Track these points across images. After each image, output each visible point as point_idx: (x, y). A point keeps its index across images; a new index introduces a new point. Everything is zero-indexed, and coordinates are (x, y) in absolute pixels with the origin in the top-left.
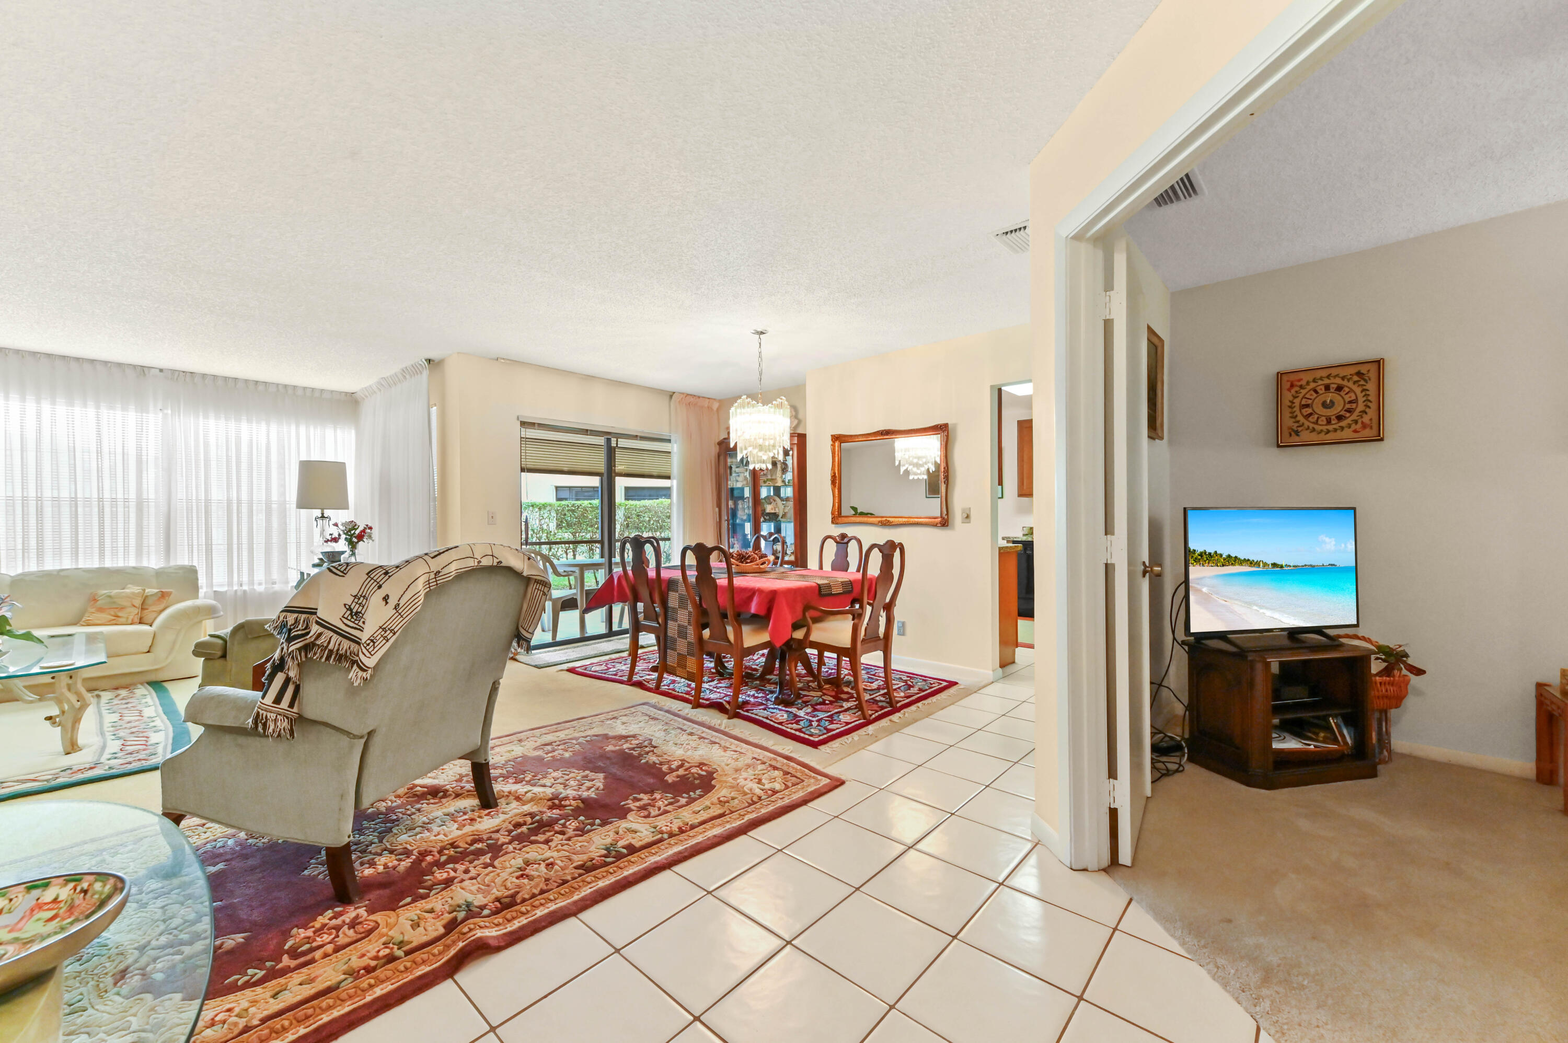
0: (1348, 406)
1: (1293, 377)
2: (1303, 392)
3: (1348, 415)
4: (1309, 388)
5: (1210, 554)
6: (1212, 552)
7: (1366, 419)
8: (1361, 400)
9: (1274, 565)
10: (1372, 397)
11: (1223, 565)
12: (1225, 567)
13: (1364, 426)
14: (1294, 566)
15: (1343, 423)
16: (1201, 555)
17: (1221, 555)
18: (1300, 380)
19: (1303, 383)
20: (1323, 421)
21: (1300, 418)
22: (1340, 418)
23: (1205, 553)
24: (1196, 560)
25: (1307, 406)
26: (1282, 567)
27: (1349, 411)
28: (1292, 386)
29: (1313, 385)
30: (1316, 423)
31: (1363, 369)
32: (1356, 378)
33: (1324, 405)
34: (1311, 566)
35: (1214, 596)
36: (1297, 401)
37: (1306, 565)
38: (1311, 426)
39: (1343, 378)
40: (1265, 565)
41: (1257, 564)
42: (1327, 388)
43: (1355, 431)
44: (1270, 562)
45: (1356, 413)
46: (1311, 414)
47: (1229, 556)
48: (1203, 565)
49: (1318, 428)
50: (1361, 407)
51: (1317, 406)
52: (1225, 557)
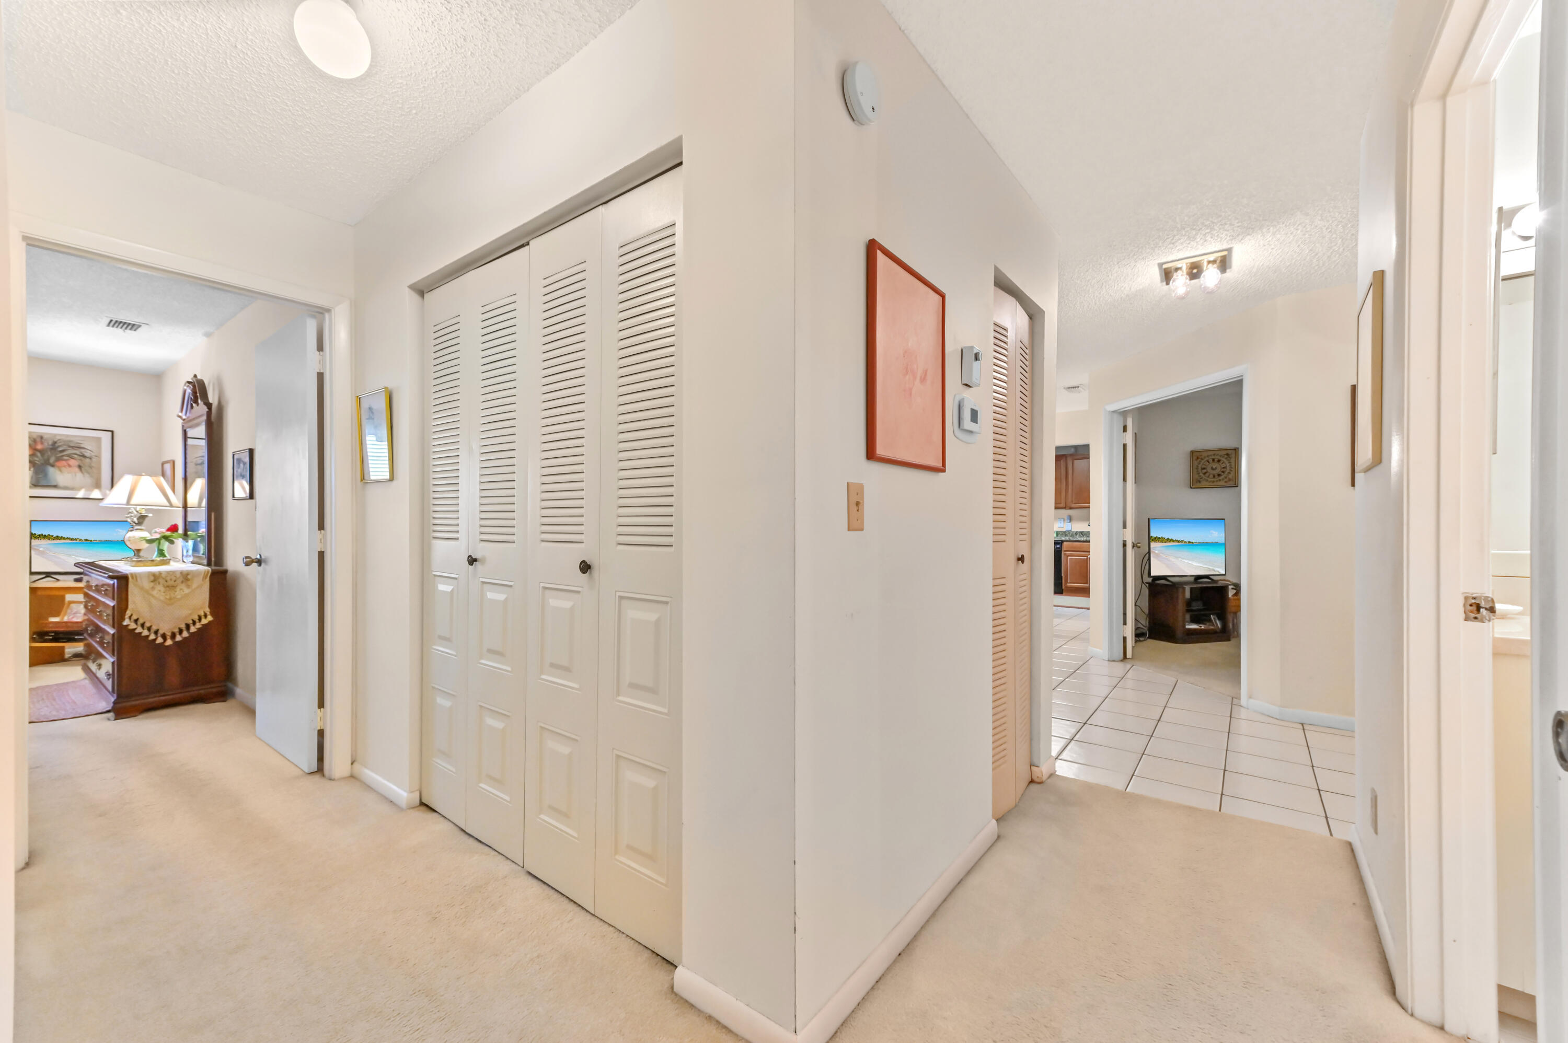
0: (1223, 470)
1: (1198, 454)
2: (1203, 461)
3: (1222, 474)
4: (1205, 460)
6: (1160, 537)
7: (1230, 476)
8: (1228, 468)
9: (1189, 542)
10: (1233, 466)
11: (1165, 542)
13: (1230, 480)
14: (1198, 543)
15: (1221, 478)
16: (1155, 538)
18: (1201, 455)
19: (1203, 457)
20: (1211, 476)
21: (1201, 474)
22: (1219, 475)
24: (1152, 540)
25: (1204, 469)
26: (1193, 543)
27: (1223, 472)
28: (1198, 458)
29: (1207, 458)
30: (1208, 477)
31: (1229, 452)
32: (1226, 456)
33: (1212, 469)
34: (1205, 542)
36: (1200, 466)
37: (1203, 542)
38: (1206, 478)
39: (1220, 456)
40: (1185, 542)
41: (1181, 542)
42: (1213, 460)
43: (1226, 482)
44: (1187, 541)
45: (1226, 473)
46: (1205, 473)
47: (1168, 539)
48: (1157, 543)
49: (1209, 480)
50: (1228, 471)
51: (1209, 470)
52: (1166, 539)
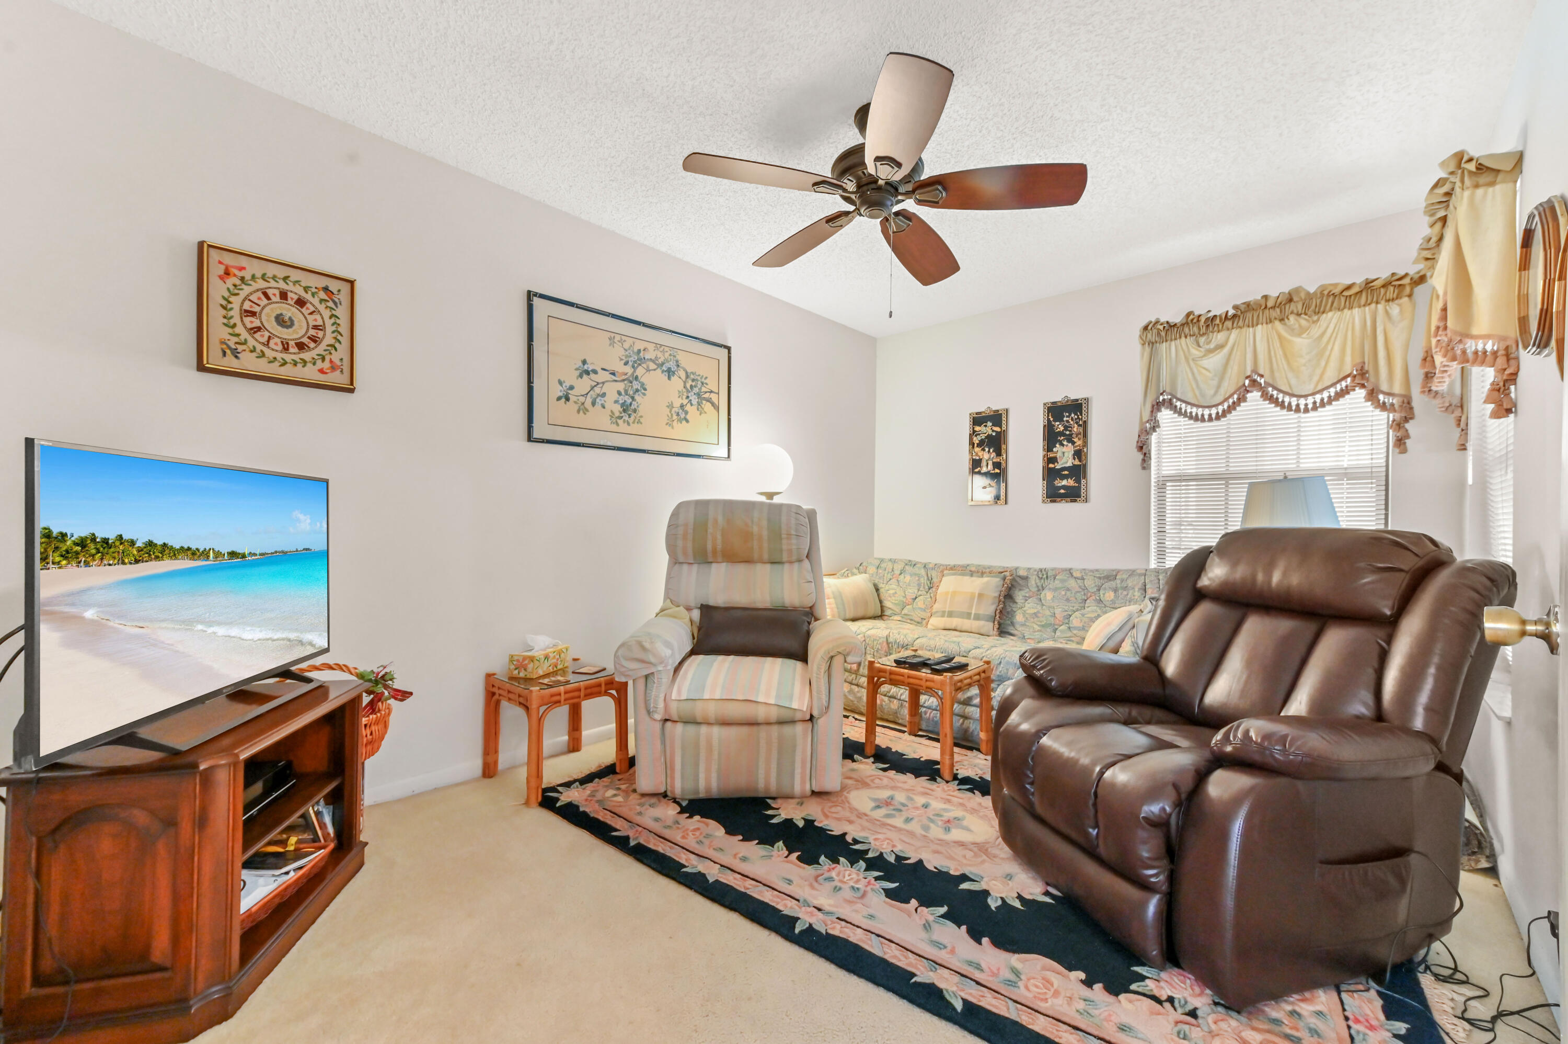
0: (312, 332)
1: (229, 259)
2: (247, 290)
3: (312, 345)
4: (255, 286)
5: (105, 541)
6: (112, 536)
7: (336, 357)
8: (329, 329)
9: (233, 554)
10: (344, 329)
11: (137, 561)
12: (140, 565)
13: (333, 368)
14: (261, 555)
15: (306, 356)
16: (82, 543)
17: (132, 543)
18: (242, 269)
19: (247, 275)
20: (276, 344)
21: (240, 329)
22: (301, 346)
23: (93, 538)
24: (68, 555)
25: (253, 314)
26: (244, 556)
27: (314, 339)
28: (227, 273)
29: (261, 284)
30: (267, 344)
31: (334, 286)
32: (322, 295)
33: (280, 320)
34: (283, 552)
35: (114, 623)
36: (236, 301)
37: (276, 552)
38: (259, 347)
39: (306, 289)
40: (218, 554)
41: (205, 554)
42: (284, 295)
43: (322, 371)
44: (225, 550)
45: (323, 346)
46: (259, 329)
47: (150, 544)
48: (87, 564)
49: (269, 354)
50: (329, 340)
51: (268, 319)
52: (139, 544)
